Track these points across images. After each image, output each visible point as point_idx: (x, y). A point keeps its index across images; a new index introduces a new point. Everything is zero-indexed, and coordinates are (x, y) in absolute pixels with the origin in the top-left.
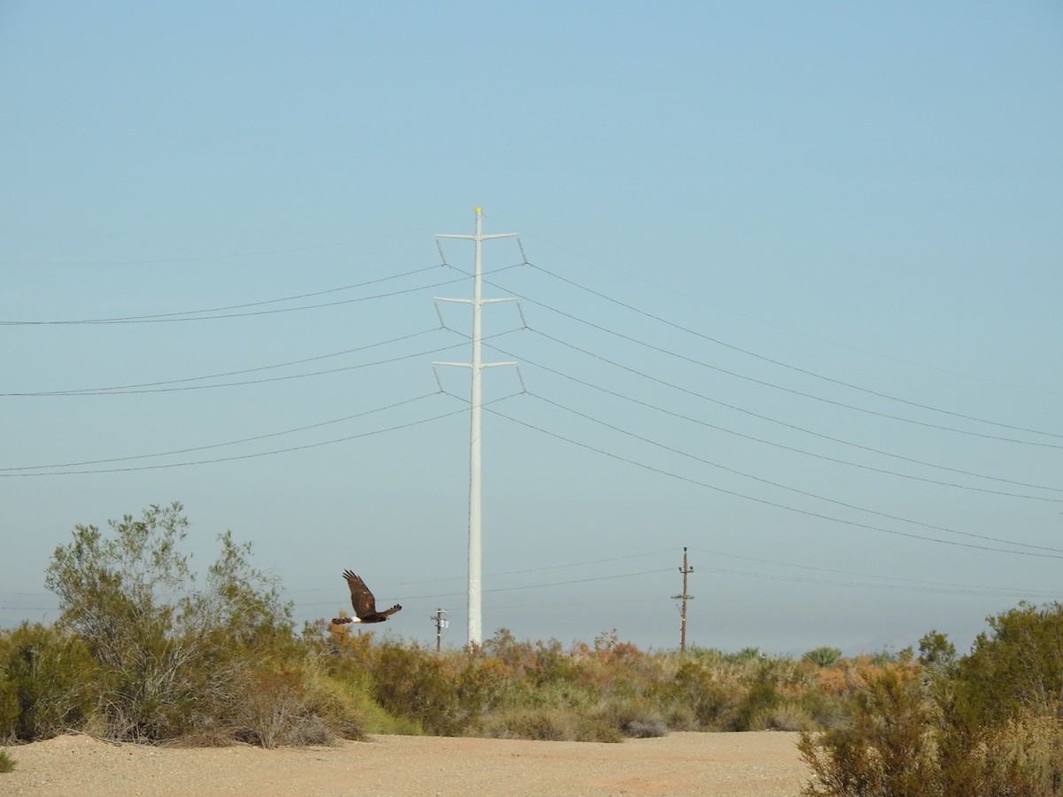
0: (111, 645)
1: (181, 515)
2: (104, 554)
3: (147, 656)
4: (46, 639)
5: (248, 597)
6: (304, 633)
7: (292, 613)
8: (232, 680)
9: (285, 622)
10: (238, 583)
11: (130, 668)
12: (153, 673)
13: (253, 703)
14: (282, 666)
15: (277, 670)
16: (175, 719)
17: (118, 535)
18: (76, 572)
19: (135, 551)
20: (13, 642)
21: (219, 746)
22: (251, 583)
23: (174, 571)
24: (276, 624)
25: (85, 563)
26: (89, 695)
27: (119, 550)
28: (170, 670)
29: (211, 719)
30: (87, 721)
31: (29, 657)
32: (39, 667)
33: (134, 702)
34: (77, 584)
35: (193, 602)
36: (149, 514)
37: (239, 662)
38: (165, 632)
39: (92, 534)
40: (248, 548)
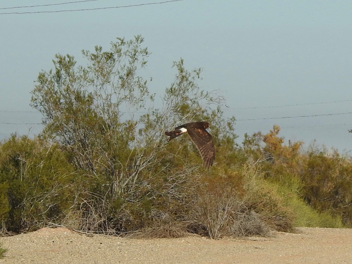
0: (85, 153)
1: (142, 46)
2: (79, 79)
3: (114, 162)
4: (31, 149)
5: (198, 113)
6: (244, 144)
7: (234, 127)
8: (185, 182)
9: (228, 134)
10: (189, 102)
11: (101, 173)
12: (119, 176)
13: (202, 201)
14: (226, 171)
15: (222, 174)
16: (138, 215)
17: (91, 63)
18: (56, 93)
19: (104, 76)
20: (4, 151)
21: (174, 236)
22: (200, 103)
23: (137, 93)
24: (221, 136)
25: (63, 86)
26: (67, 194)
27: (91, 75)
28: (134, 174)
29: (167, 214)
30: (65, 216)
31: (17, 163)
32: (25, 172)
33: (104, 201)
34: (57, 103)
35: (152, 118)
36: (116, 46)
37: (190, 168)
38: (129, 143)
39: (69, 62)
40: (198, 74)
